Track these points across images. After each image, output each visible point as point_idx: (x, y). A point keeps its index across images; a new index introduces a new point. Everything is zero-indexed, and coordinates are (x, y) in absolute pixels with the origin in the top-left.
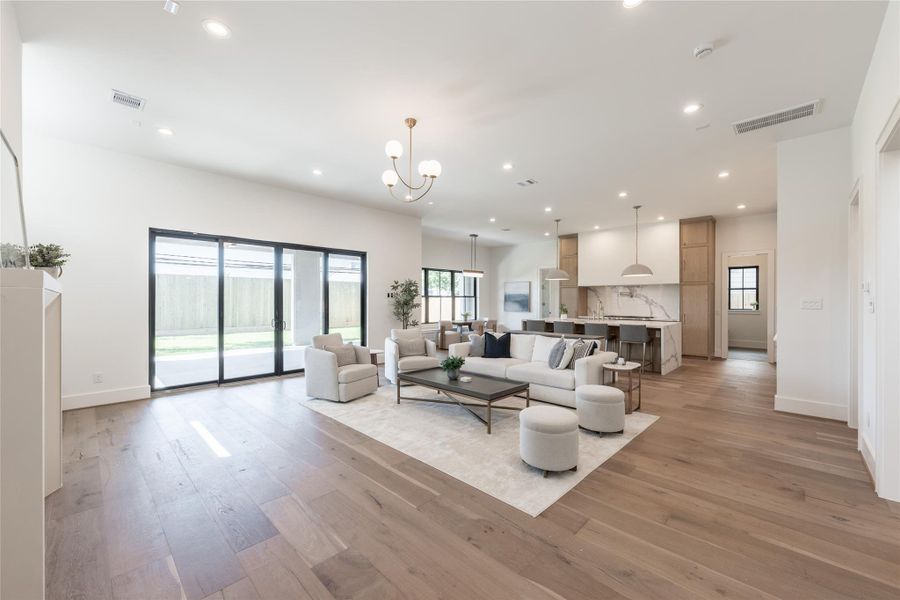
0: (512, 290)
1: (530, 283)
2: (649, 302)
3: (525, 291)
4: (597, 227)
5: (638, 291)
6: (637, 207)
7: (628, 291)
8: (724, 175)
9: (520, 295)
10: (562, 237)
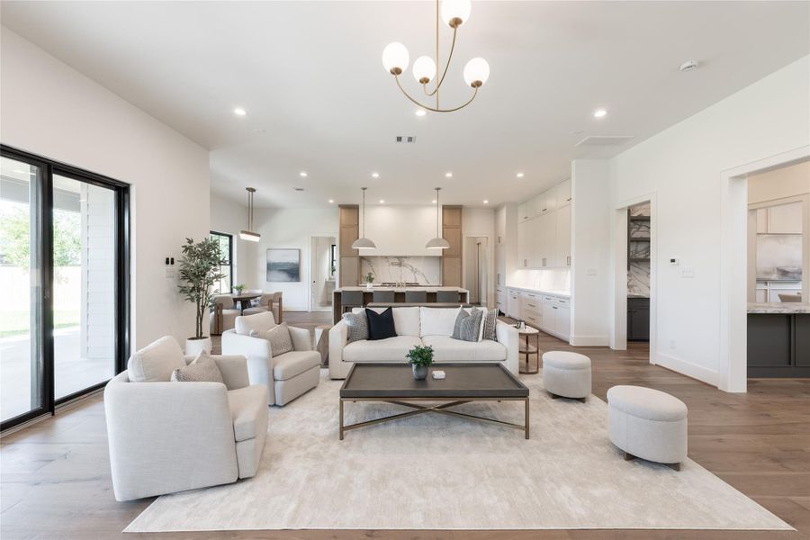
0: (277, 258)
1: (300, 250)
2: (414, 271)
3: (294, 259)
4: (382, 202)
5: (406, 261)
6: (438, 189)
7: (397, 261)
8: (520, 175)
9: (287, 264)
10: (343, 207)
